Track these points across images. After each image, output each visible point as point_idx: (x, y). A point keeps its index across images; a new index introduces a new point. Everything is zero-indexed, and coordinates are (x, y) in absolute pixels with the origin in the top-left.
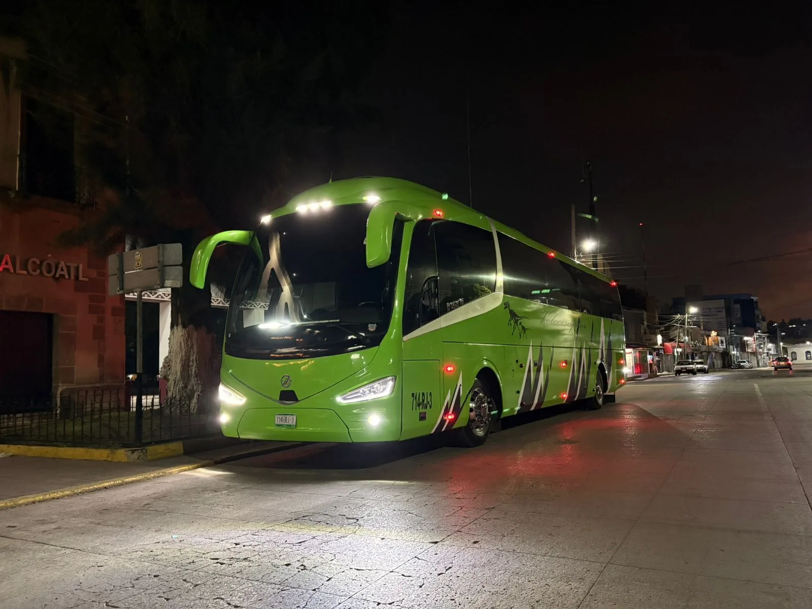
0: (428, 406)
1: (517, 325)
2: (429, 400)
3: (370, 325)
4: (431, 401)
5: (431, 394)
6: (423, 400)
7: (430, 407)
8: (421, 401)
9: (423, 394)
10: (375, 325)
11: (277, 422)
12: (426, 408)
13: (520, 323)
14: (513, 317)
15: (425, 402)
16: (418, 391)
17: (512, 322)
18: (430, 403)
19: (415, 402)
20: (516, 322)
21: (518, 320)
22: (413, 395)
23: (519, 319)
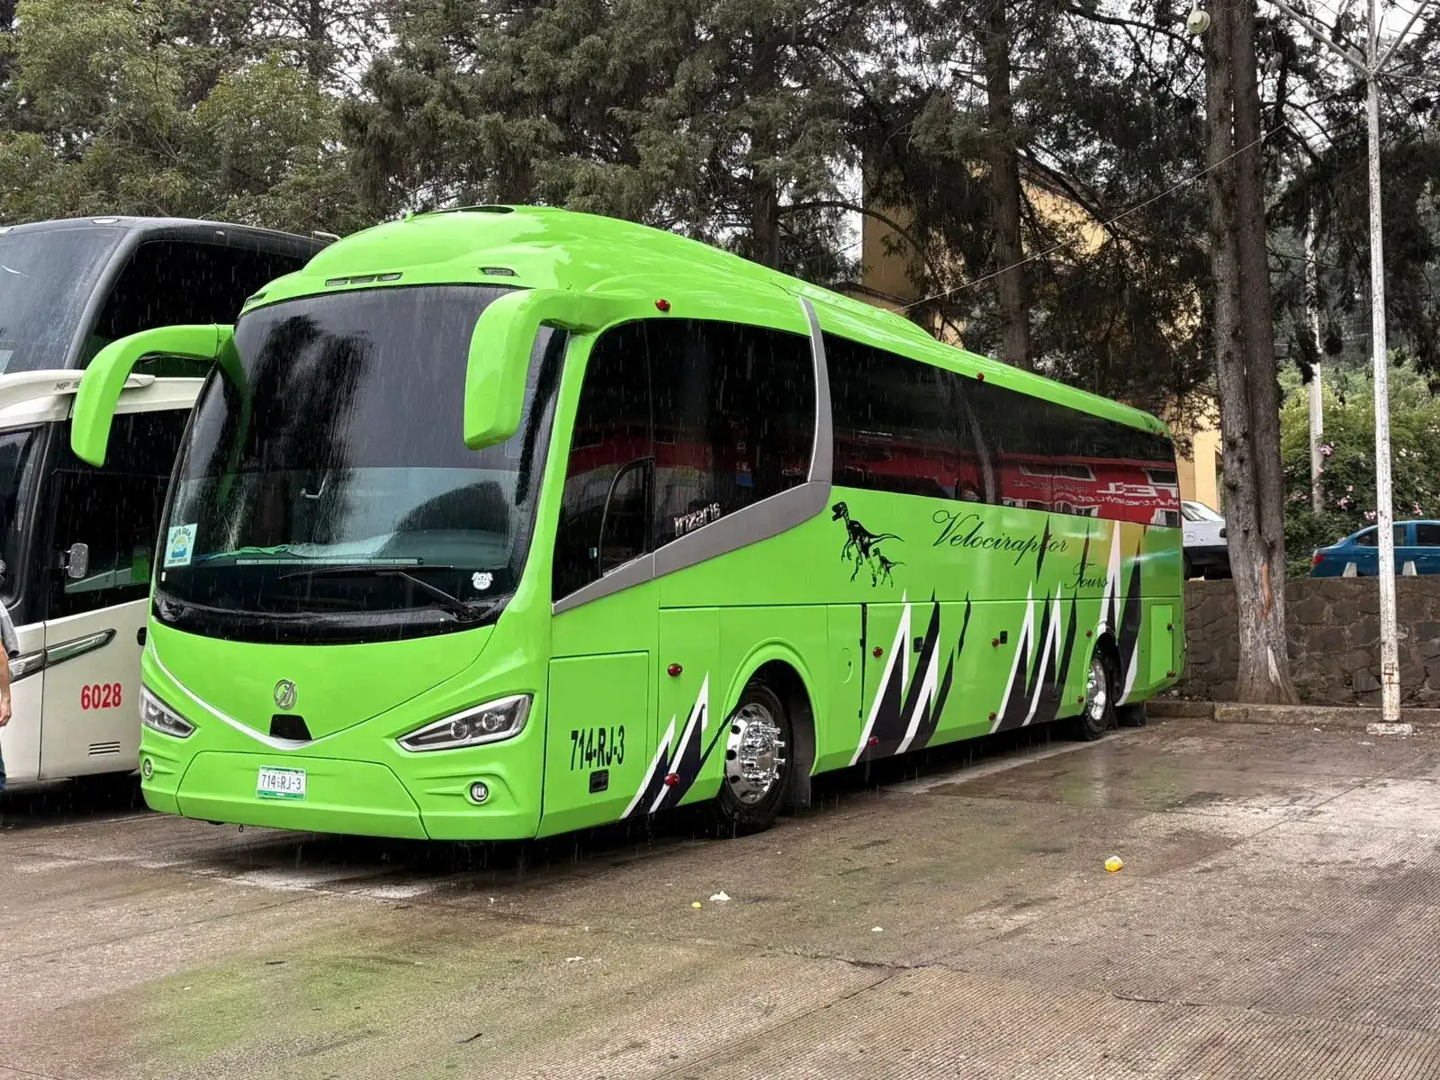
0: (615, 758)
1: (867, 556)
2: (617, 743)
3: (476, 576)
4: (622, 745)
5: (622, 729)
6: (601, 746)
7: (620, 761)
8: (595, 746)
9: (602, 732)
10: (489, 577)
11: (262, 785)
12: (609, 763)
13: (876, 552)
14: (855, 539)
15: (607, 749)
16: (588, 726)
17: (854, 550)
18: (619, 751)
19: (578, 750)
20: (865, 549)
21: (870, 544)
22: (575, 735)
23: (872, 540)
